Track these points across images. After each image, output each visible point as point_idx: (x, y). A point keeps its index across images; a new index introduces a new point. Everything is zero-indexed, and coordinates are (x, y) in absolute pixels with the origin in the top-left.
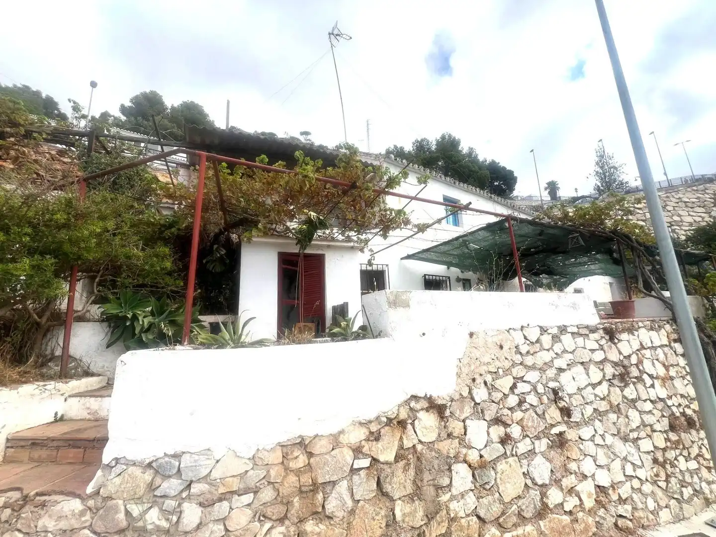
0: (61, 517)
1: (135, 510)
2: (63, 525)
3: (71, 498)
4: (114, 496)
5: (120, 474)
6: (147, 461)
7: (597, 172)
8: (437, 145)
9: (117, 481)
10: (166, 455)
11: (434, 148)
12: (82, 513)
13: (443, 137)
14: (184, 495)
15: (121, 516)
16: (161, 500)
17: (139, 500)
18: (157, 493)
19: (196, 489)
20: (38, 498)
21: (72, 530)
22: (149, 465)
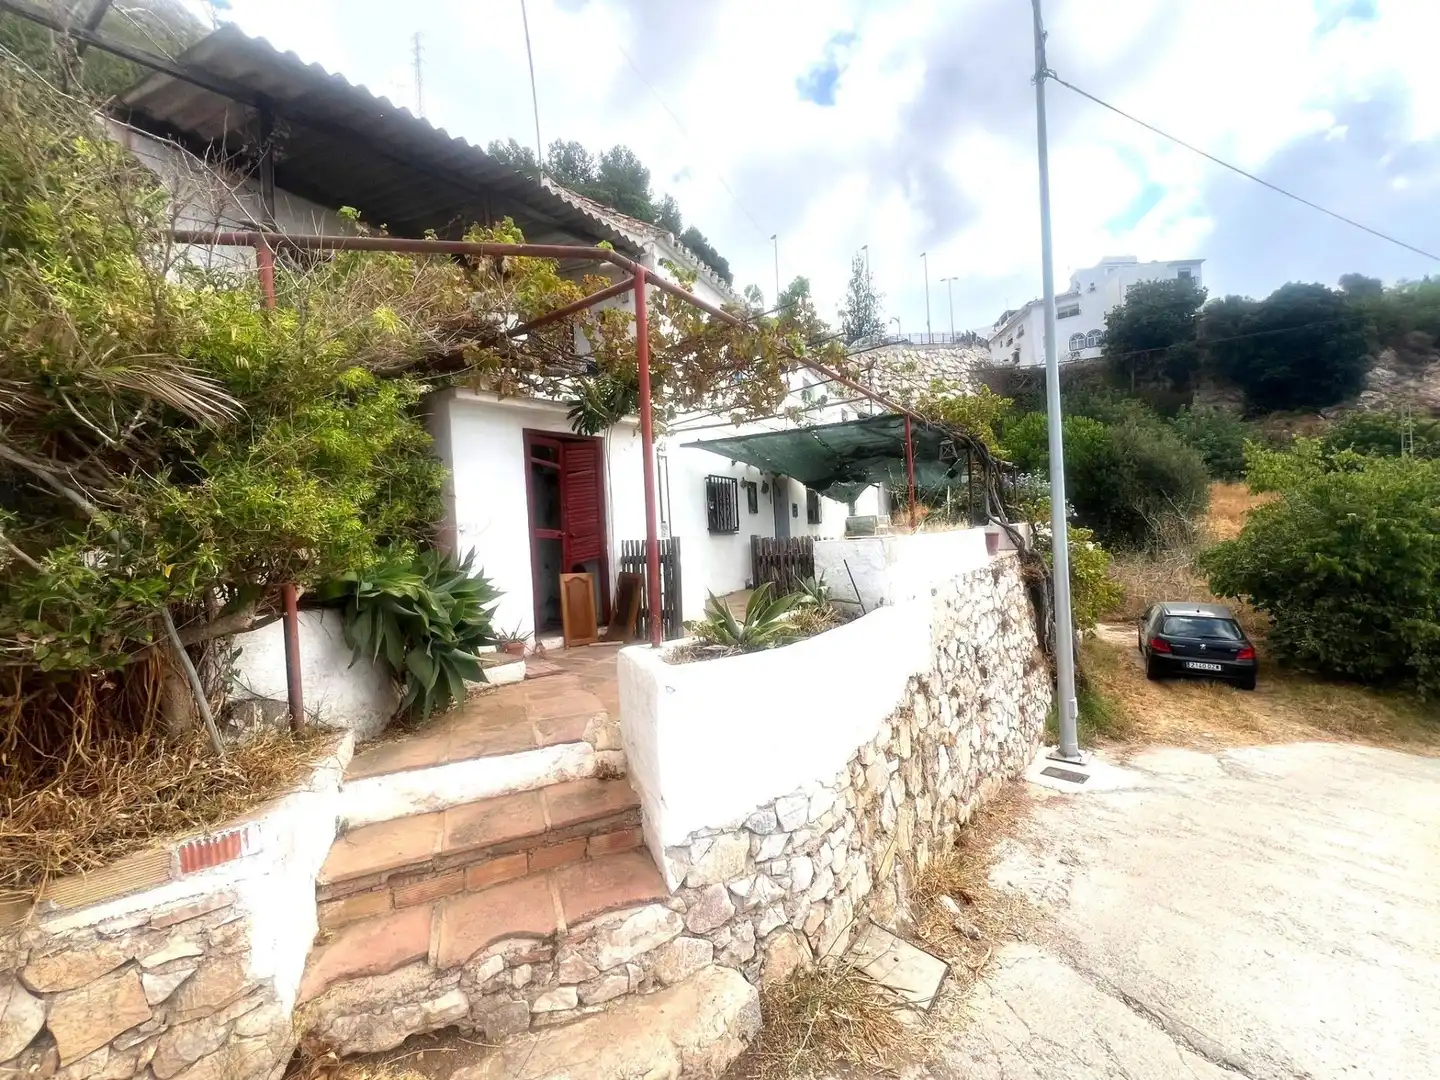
0: (636, 938)
1: (741, 888)
2: (644, 945)
3: (640, 909)
4: (710, 881)
5: (708, 851)
6: (739, 825)
7: (850, 298)
8: (602, 168)
9: (709, 859)
10: (759, 808)
11: (595, 172)
12: (671, 921)
13: (616, 154)
14: (789, 850)
15: (727, 901)
16: (767, 865)
17: (740, 875)
18: (758, 859)
19: (799, 839)
20: (574, 931)
21: (657, 948)
22: (743, 828)
